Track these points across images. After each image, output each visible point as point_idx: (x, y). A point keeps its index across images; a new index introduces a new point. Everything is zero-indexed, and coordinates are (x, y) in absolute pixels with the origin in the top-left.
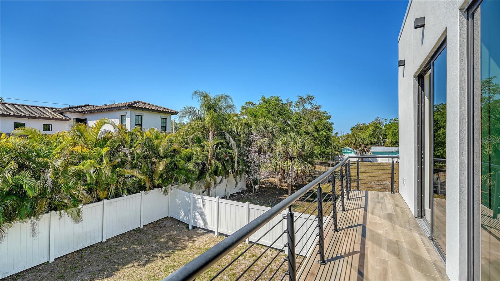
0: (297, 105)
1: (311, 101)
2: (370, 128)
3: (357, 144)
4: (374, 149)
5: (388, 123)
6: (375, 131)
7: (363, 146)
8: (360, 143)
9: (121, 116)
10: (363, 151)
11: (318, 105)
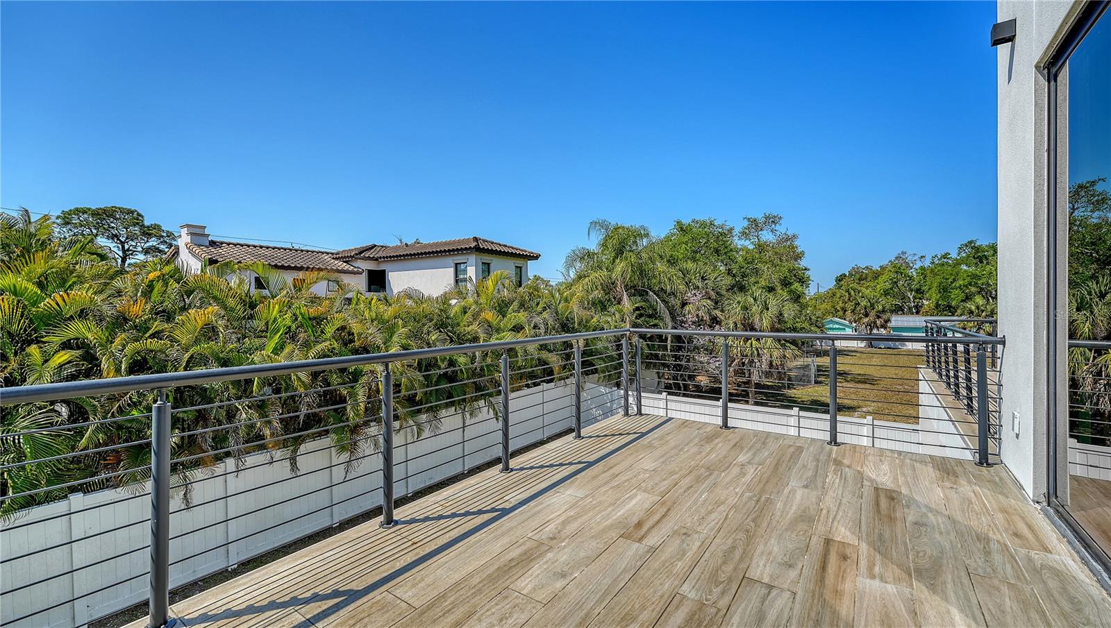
0: (745, 234)
1: (773, 226)
2: (885, 277)
3: (860, 310)
4: (897, 321)
5: (927, 263)
6: (896, 282)
7: (873, 313)
8: (865, 308)
9: (456, 264)
10: (872, 325)
11: (790, 233)
